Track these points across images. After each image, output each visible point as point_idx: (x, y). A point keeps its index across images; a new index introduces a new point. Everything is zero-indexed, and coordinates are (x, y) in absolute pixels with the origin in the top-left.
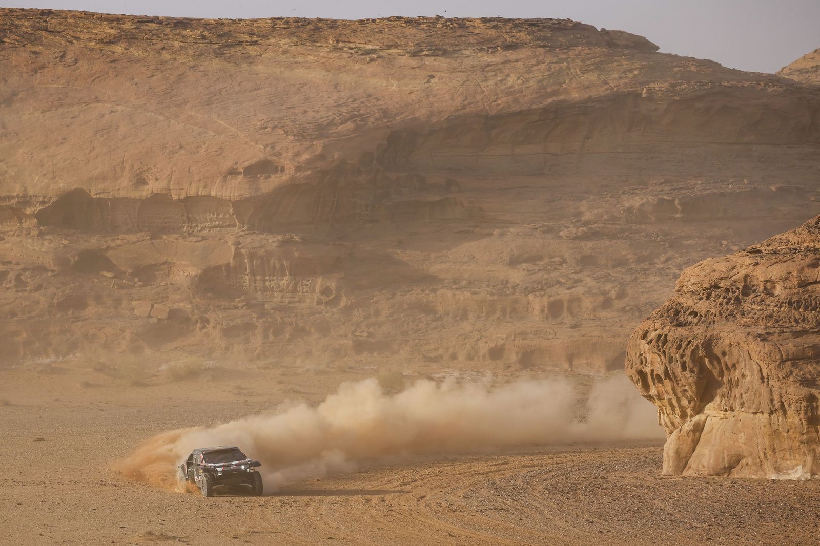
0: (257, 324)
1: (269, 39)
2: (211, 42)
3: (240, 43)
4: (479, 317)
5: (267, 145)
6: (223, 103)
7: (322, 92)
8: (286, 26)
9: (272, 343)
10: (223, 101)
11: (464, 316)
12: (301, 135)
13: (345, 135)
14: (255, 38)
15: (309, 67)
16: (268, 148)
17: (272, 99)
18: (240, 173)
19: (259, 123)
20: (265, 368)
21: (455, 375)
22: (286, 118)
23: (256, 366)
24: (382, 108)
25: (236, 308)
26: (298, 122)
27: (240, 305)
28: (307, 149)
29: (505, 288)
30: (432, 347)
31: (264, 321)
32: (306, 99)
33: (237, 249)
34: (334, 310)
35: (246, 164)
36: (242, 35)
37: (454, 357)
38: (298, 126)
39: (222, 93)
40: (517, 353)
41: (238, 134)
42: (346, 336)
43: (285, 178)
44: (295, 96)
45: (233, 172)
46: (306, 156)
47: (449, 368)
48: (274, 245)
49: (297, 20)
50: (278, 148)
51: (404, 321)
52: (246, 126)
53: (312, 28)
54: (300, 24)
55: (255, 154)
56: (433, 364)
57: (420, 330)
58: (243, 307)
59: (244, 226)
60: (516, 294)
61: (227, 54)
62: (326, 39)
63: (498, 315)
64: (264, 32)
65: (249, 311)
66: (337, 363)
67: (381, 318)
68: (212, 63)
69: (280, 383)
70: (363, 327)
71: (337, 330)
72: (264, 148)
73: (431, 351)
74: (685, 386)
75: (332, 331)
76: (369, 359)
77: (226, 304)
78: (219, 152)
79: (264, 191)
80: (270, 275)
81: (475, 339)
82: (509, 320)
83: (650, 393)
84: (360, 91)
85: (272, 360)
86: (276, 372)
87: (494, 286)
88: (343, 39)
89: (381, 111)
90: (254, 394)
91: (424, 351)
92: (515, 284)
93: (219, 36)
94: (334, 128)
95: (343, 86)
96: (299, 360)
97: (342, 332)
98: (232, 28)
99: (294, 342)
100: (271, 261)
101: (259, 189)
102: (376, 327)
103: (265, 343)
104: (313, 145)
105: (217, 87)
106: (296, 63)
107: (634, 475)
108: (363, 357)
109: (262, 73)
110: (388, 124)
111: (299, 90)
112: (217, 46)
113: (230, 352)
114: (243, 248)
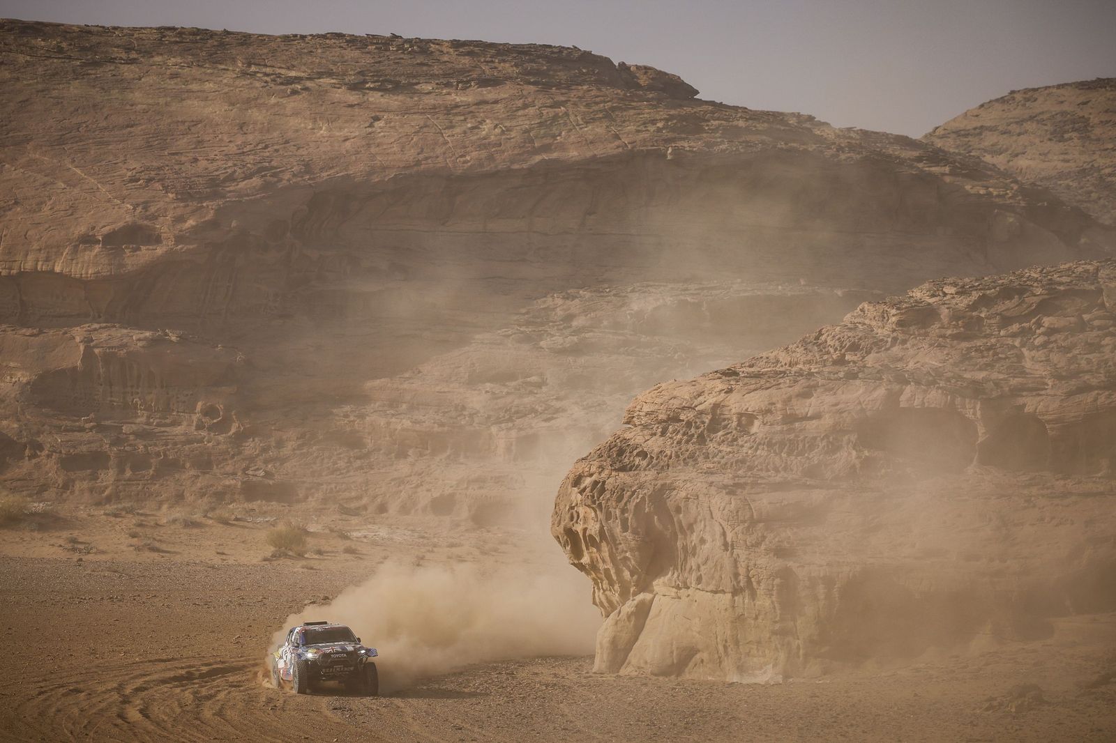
0: (108, 453)
1: (153, 57)
2: (70, 58)
4: (421, 455)
5: (138, 205)
6: (80, 144)
7: (221, 133)
8: (178, 39)
9: (129, 480)
10: (81, 141)
11: (401, 453)
12: (187, 193)
13: (248, 195)
14: (133, 55)
15: (206, 99)
16: (139, 209)
17: (150, 140)
18: (98, 242)
19: (129, 174)
20: (116, 516)
21: (381, 534)
22: (167, 168)
23: (102, 512)
24: (303, 161)
25: (81, 430)
26: (184, 175)
27: (87, 426)
28: (193, 212)
29: (459, 416)
30: (353, 494)
31: (120, 450)
32: (199, 142)
33: (86, 348)
34: (221, 438)
35: (106, 230)
36: (116, 49)
37: (382, 509)
38: (182, 180)
39: (80, 129)
40: (470, 507)
41: (98, 188)
42: (234, 474)
43: (160, 251)
44: (183, 138)
45: (88, 240)
46: (191, 222)
47: (374, 523)
48: (140, 344)
49: (196, 32)
50: (153, 209)
51: (317, 457)
52: (110, 177)
53: (216, 43)
54: (198, 38)
55: (122, 215)
56: (353, 518)
57: (338, 469)
58: (91, 429)
59: (100, 317)
60: (474, 424)
61: (91, 74)
62: (234, 60)
63: (448, 453)
64: (147, 46)
65: (100, 435)
66: (218, 512)
67: (286, 451)
68: (69, 87)
69: (134, 536)
70: (260, 463)
71: (222, 465)
72: (134, 209)
73: (351, 499)
74: (626, 552)
75: (215, 467)
76: (264, 508)
77: (69, 423)
78: (70, 212)
79: (129, 267)
80: (132, 387)
81: (414, 485)
82: (462, 460)
83: (583, 561)
84: (276, 134)
85: (127, 504)
86: (130, 521)
87: (445, 413)
88: (257, 61)
89: (303, 163)
90: (94, 550)
91: (343, 499)
92: (474, 411)
93: (83, 49)
94: (235, 183)
95: (251, 126)
96: (165, 507)
97: (229, 469)
98: (102, 39)
99: (161, 481)
100: (135, 367)
101: (123, 266)
102: (277, 464)
103: (119, 480)
104: (202, 207)
105: (74, 120)
106: (189, 91)
107: (554, 672)
108: (255, 505)
109: (139, 104)
110: (309, 181)
111: (190, 130)
112: (79, 64)
113: (69, 491)
114: (96, 346)
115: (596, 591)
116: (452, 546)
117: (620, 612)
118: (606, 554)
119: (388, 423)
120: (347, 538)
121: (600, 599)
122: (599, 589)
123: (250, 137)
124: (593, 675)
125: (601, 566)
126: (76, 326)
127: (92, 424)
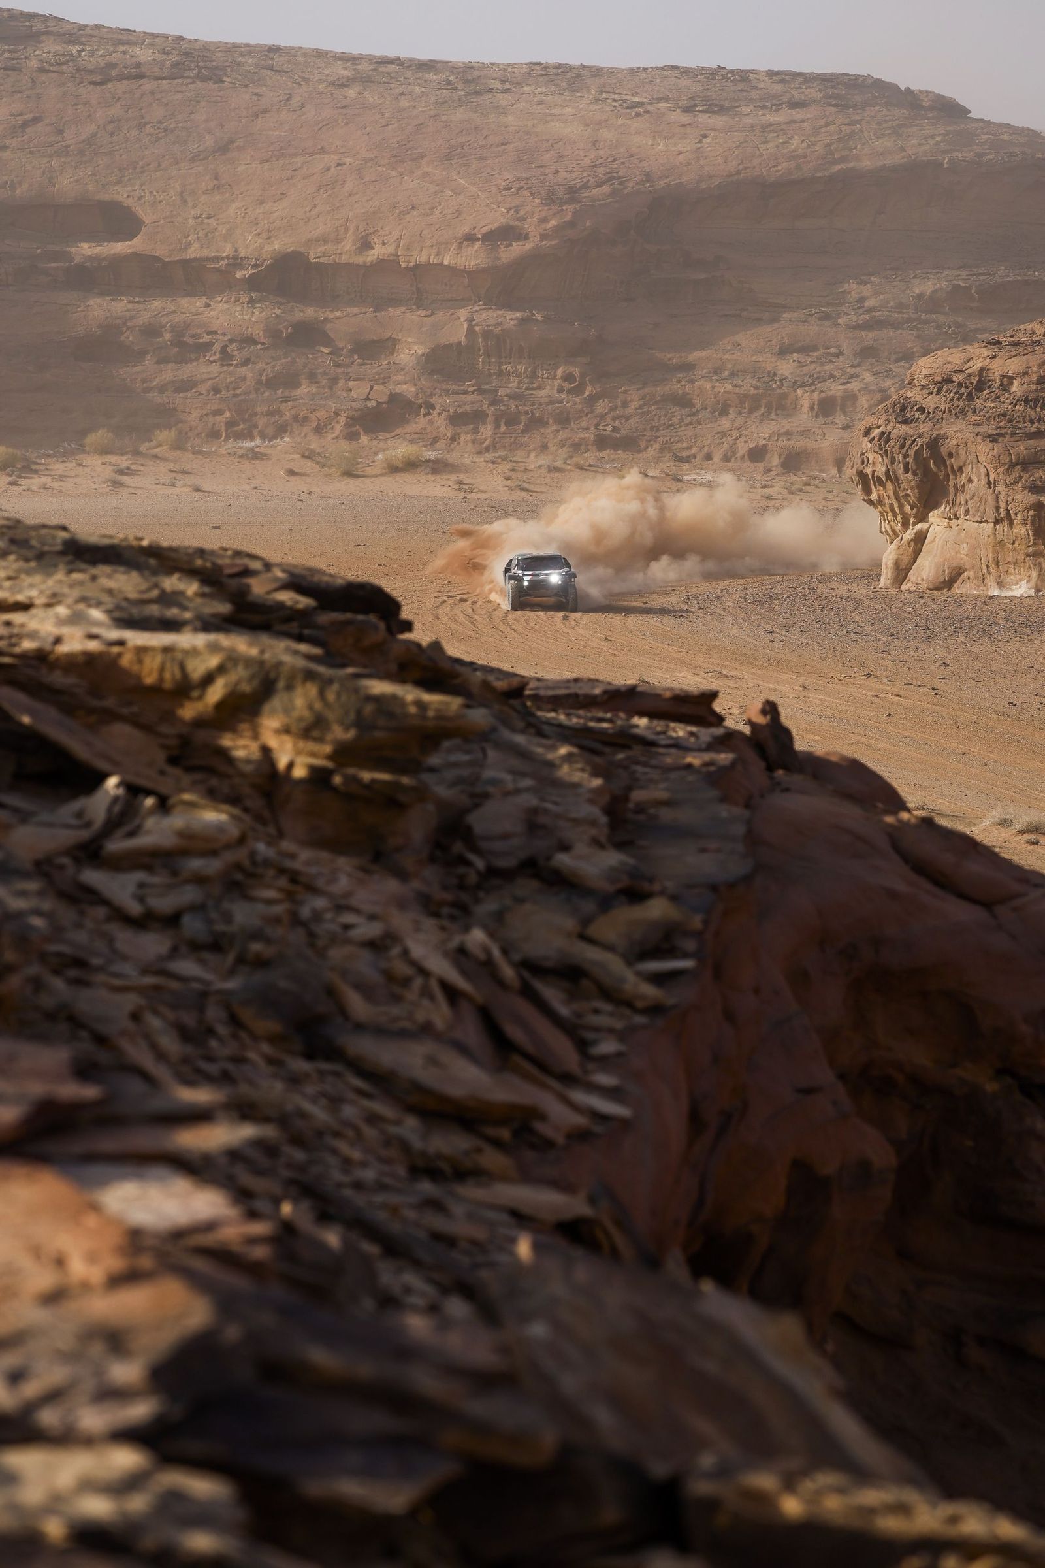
0: (487, 412)
1: (523, 87)
2: (456, 89)
3: (490, 90)
4: (740, 413)
5: (510, 209)
6: (464, 159)
7: (578, 149)
8: (543, 73)
9: (504, 433)
10: (465, 157)
11: (724, 412)
12: (550, 199)
13: (599, 200)
14: (507, 86)
15: (566, 121)
16: (512, 212)
17: (520, 155)
18: (478, 239)
19: (504, 183)
20: (493, 462)
21: (707, 478)
22: (534, 178)
23: (483, 459)
24: (645, 171)
25: (465, 393)
26: (547, 184)
27: (470, 389)
28: (555, 214)
29: (771, 381)
30: (685, 445)
31: (496, 409)
32: (560, 157)
33: (469, 326)
34: (577, 400)
35: (485, 230)
36: (493, 81)
37: (708, 457)
38: (546, 188)
39: (464, 147)
40: (780, 456)
41: (478, 195)
42: (588, 428)
43: (528, 246)
44: (547, 153)
45: (470, 238)
46: (553, 223)
47: (702, 469)
48: (512, 323)
49: (558, 66)
50: (522, 213)
51: (655, 415)
52: (489, 186)
53: (574, 75)
54: (560, 71)
55: (497, 217)
56: (685, 464)
57: (672, 425)
58: (473, 392)
59: (480, 301)
60: (783, 388)
61: (472, 102)
62: (589, 89)
63: (762, 412)
64: (519, 79)
65: (480, 397)
66: (575, 459)
67: (630, 410)
68: (456, 113)
69: (508, 479)
70: (609, 420)
71: (578, 422)
72: (508, 212)
73: (683, 449)
74: (907, 490)
75: (573, 423)
76: (613, 457)
77: (455, 387)
78: (456, 215)
79: (504, 260)
80: (506, 357)
81: (733, 438)
82: (774, 417)
83: (871, 497)
84: (622, 150)
85: (502, 453)
86: (505, 467)
87: (759, 378)
88: (607, 90)
89: (644, 173)
90: (476, 490)
91: (676, 449)
92: (784, 377)
93: (467, 82)
94: (589, 191)
95: (602, 143)
96: (532, 455)
97: (584, 424)
98: (482, 73)
99: (529, 435)
100: (508, 341)
101: (497, 259)
102: (623, 421)
103: (496, 434)
104: (562, 210)
105: (460, 140)
106: (552, 115)
107: (847, 587)
108: (606, 454)
109: (512, 126)
110: (650, 189)
111: (553, 147)
112: (463, 93)
113: (456, 443)
114: (477, 325)
115: (883, 522)
116: (765, 487)
117: (902, 539)
118: (891, 492)
119: (713, 387)
120: (679, 480)
121: (885, 528)
122: (885, 520)
123: (601, 152)
124: (880, 590)
125: (887, 502)
126: (461, 308)
127: (474, 388)
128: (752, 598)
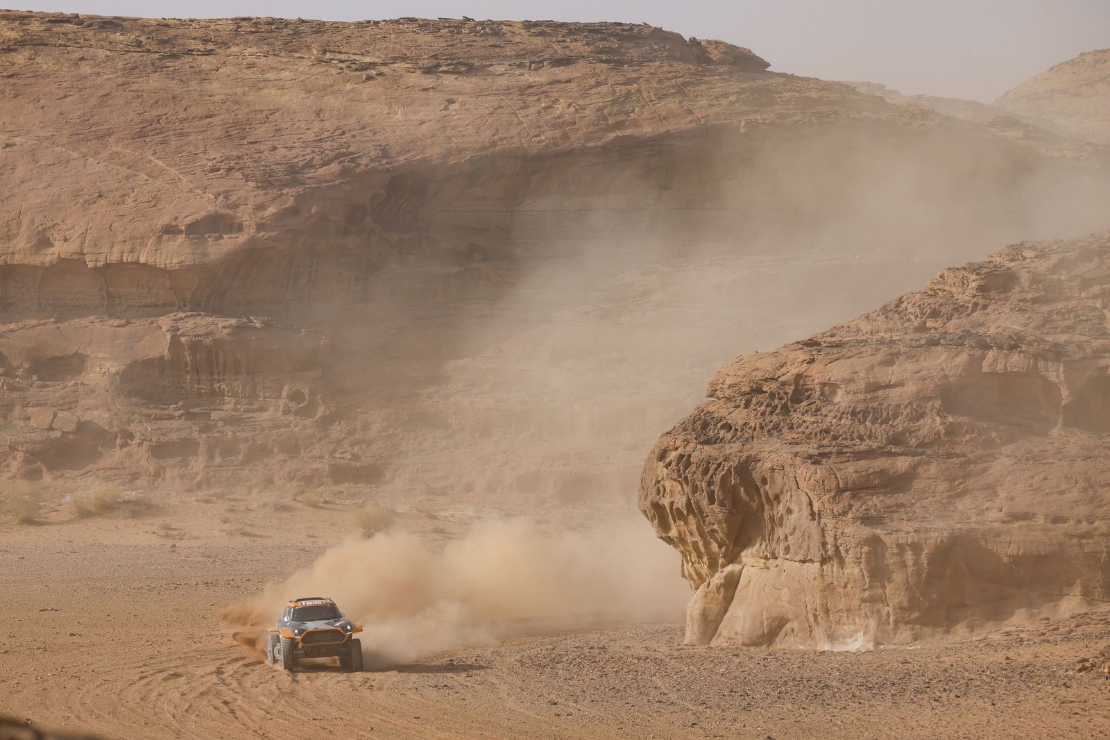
0: (197, 440)
1: (229, 47)
2: (148, 51)
3: (189, 52)
4: (506, 433)
5: (219, 194)
6: (161, 136)
7: (299, 121)
8: (253, 30)
9: (219, 466)
10: (161, 133)
11: (486, 432)
12: (267, 182)
13: (327, 181)
14: (210, 46)
15: (283, 88)
16: (221, 198)
17: (229, 129)
18: (181, 232)
19: (210, 164)
20: (207, 502)
21: (468, 513)
22: (246, 157)
23: (194, 498)
24: (380, 145)
25: (171, 418)
26: (263, 163)
27: (177, 413)
28: (274, 199)
29: (542, 393)
30: (439, 474)
31: (209, 437)
32: (277, 130)
33: (173, 337)
34: (307, 422)
35: (189, 220)
36: (193, 41)
37: (469, 488)
38: (262, 168)
39: (161, 121)
40: (555, 484)
41: (179, 179)
42: (321, 457)
43: (242, 238)
44: (262, 127)
45: (170, 230)
46: (272, 210)
47: (461, 503)
48: (226, 331)
49: (271, 22)
50: (233, 198)
51: (403, 438)
52: (191, 167)
53: (290, 32)
54: (273, 27)
55: (202, 205)
56: (440, 497)
57: (423, 450)
58: (180, 417)
59: (185, 306)
60: (556, 402)
61: (169, 67)
62: (309, 48)
63: (532, 431)
64: (223, 37)
65: (189, 422)
66: (306, 495)
67: (372, 433)
68: (148, 80)
69: (225, 522)
70: (346, 447)
71: (309, 449)
72: (216, 198)
73: (437, 479)
74: (714, 524)
75: (303, 451)
76: (352, 490)
77: (158, 412)
78: (153, 204)
79: (213, 257)
80: (219, 374)
81: (499, 464)
82: (546, 438)
84: (352, 120)
85: (218, 490)
86: (221, 507)
88: (332, 49)
89: (380, 147)
90: (187, 536)
91: (429, 479)
92: (556, 389)
93: (162, 42)
94: (314, 170)
95: (328, 113)
96: (255, 491)
97: (316, 452)
98: (179, 32)
99: (250, 466)
100: (221, 354)
101: (207, 255)
102: (364, 447)
103: (209, 467)
104: (282, 194)
105: (154, 113)
106: (265, 80)
107: (645, 645)
108: (343, 487)
109: (217, 94)
110: (387, 166)
111: (268, 118)
112: (157, 57)
113: (161, 479)
114: (183, 335)
115: (685, 563)
117: (709, 584)
118: (693, 527)
119: (472, 403)
120: (435, 518)
121: (689, 572)
122: (687, 561)
123: (327, 124)
124: (685, 647)
125: (689, 539)
126: (163, 315)
127: (181, 412)
128: (530, 661)
